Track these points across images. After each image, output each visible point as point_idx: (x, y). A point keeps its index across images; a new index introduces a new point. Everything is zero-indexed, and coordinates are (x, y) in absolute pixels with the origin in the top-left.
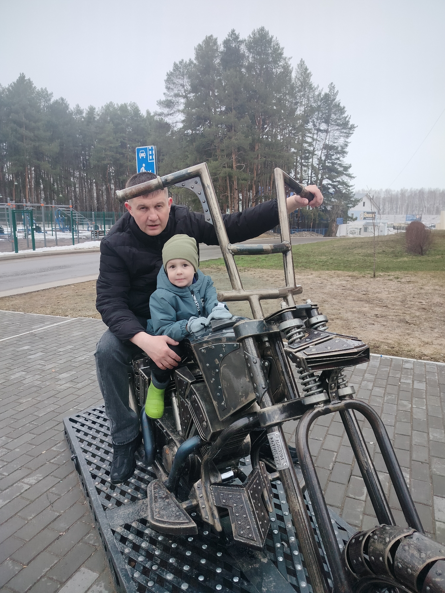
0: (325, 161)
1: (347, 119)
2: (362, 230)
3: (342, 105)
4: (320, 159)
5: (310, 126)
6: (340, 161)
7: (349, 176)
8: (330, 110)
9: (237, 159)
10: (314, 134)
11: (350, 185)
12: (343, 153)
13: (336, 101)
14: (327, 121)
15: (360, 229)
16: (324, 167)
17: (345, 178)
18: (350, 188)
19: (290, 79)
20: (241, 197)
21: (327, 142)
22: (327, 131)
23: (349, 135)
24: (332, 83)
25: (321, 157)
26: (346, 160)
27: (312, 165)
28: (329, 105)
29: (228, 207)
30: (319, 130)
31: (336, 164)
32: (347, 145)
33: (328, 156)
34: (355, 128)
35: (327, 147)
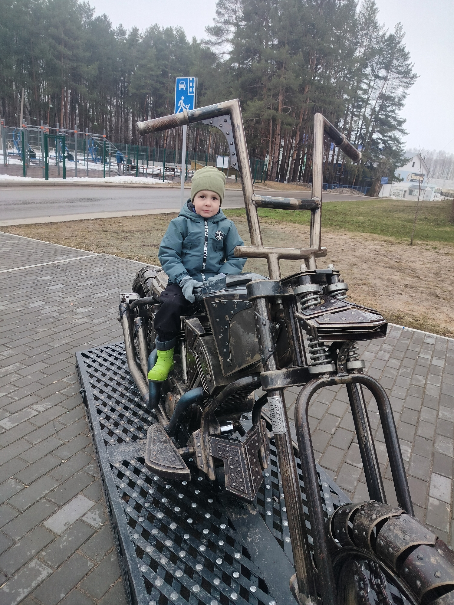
0: (379, 112)
1: (410, 67)
2: (407, 193)
3: (406, 50)
4: (373, 110)
5: (368, 70)
6: (395, 114)
7: (402, 131)
8: (392, 54)
9: (283, 100)
10: (371, 80)
11: (402, 141)
12: (400, 105)
13: (400, 44)
14: (387, 68)
15: (405, 191)
16: (377, 119)
17: (397, 134)
18: (402, 146)
19: (354, 14)
20: (283, 144)
21: (384, 91)
22: (385, 79)
23: (410, 85)
24: (400, 23)
25: (374, 108)
26: (401, 114)
27: (364, 116)
28: (392, 49)
29: (268, 153)
30: (377, 77)
31: (390, 116)
32: (404, 97)
33: (383, 107)
34: (416, 77)
35: (383, 97)
